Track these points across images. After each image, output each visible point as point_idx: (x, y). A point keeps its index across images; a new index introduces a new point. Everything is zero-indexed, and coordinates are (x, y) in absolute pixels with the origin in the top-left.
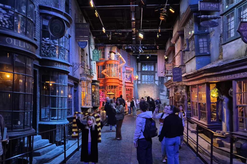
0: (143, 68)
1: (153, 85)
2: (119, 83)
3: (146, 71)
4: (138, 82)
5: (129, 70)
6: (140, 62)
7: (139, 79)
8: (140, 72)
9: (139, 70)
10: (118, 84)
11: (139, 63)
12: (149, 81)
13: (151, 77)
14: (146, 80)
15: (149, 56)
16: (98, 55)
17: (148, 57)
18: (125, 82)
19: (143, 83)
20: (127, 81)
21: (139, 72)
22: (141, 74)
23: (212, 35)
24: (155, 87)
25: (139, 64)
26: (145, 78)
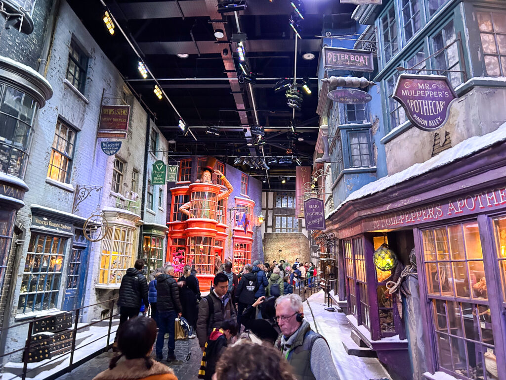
0: (277, 203)
1: (298, 237)
2: (215, 232)
3: (284, 209)
4: (266, 230)
5: (244, 206)
6: (272, 191)
7: (270, 223)
8: (271, 209)
9: (270, 206)
10: (215, 235)
11: (269, 193)
12: (290, 229)
13: (293, 220)
14: (282, 227)
15: (286, 179)
16: (163, 172)
17: (284, 182)
18: (234, 230)
19: (278, 231)
20: (237, 228)
21: (269, 209)
22: (273, 215)
23: (376, 129)
24: (302, 240)
25: (271, 195)
26: (282, 222)
